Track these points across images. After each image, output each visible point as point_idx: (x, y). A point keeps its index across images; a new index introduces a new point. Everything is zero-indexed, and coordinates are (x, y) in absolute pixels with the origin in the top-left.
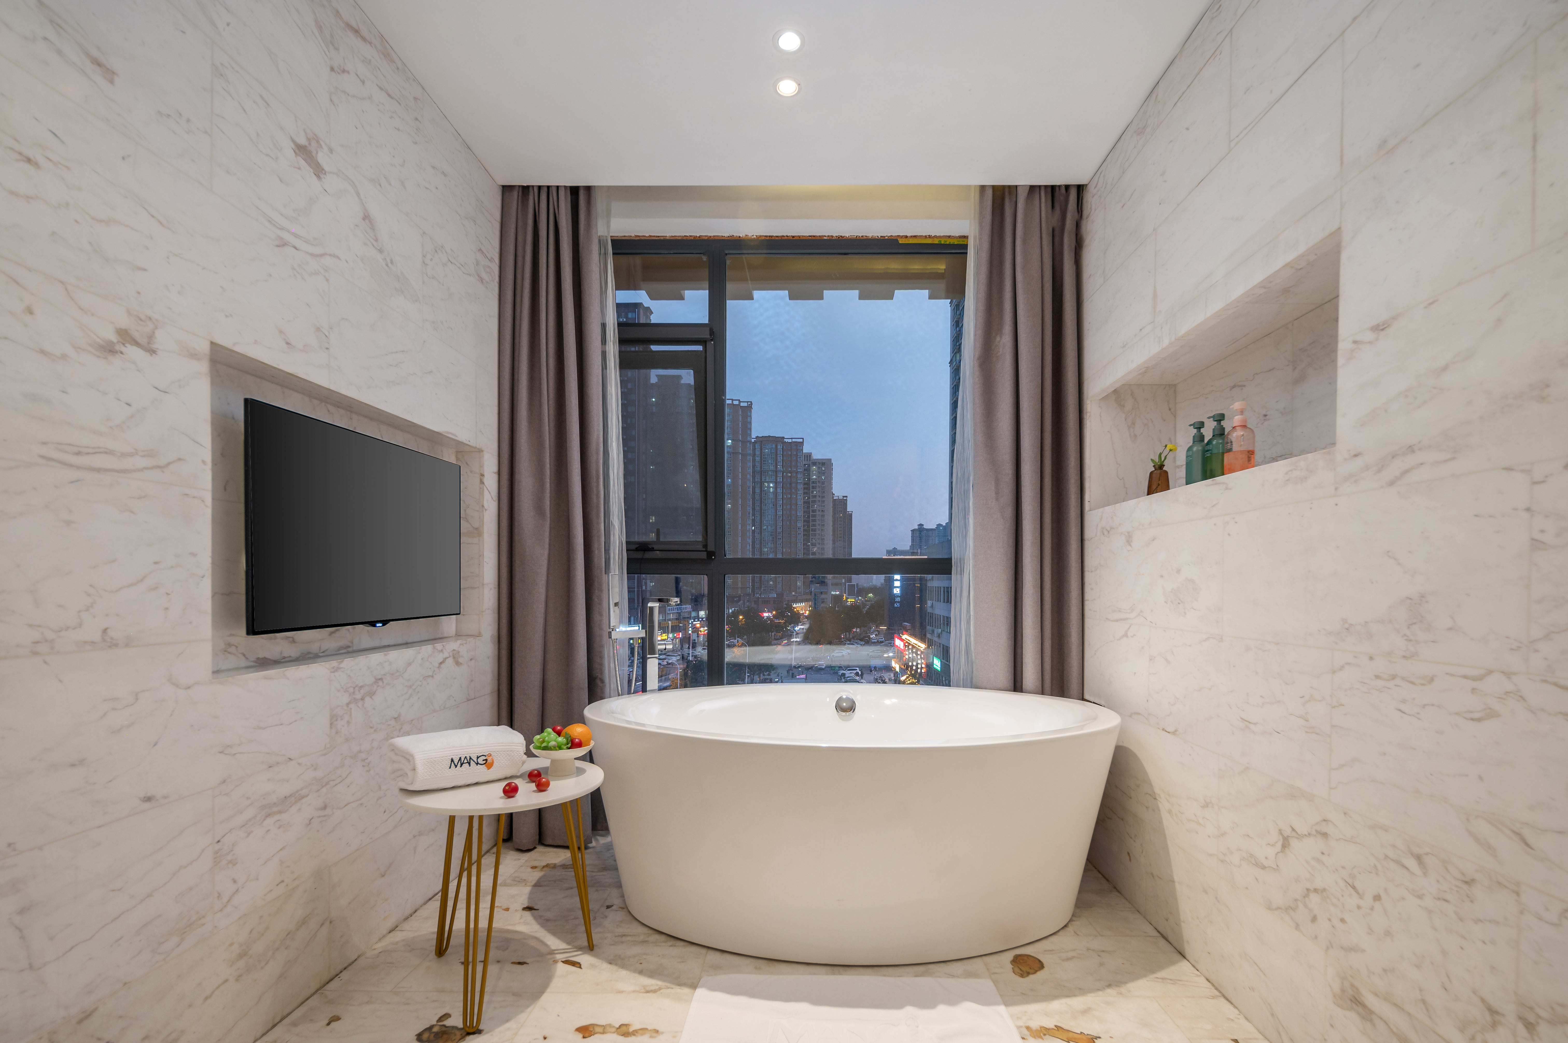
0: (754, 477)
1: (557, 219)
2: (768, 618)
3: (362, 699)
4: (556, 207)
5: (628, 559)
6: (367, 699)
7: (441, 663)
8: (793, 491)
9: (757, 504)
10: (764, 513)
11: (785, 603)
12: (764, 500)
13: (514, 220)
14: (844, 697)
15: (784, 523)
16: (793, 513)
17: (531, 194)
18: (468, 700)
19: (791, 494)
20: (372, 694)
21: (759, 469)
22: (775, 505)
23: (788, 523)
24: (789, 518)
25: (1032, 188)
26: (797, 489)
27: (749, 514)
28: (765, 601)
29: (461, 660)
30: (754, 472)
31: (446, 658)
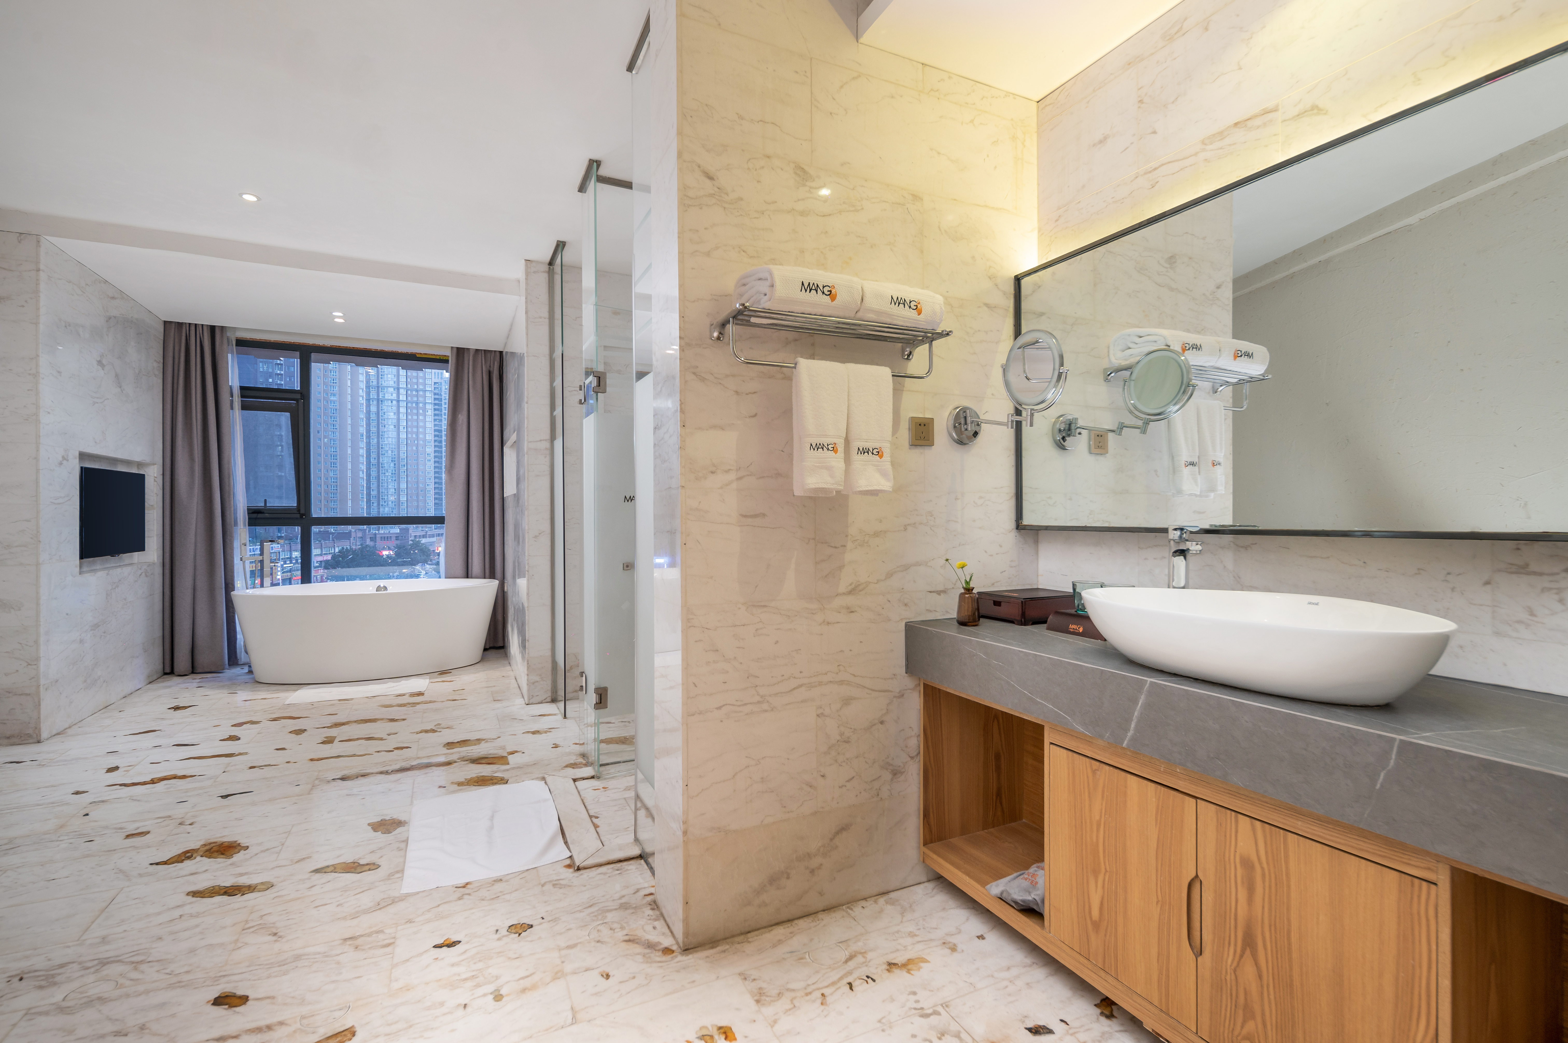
0: (368, 393)
1: (202, 342)
2: (388, 556)
3: (115, 588)
4: (201, 336)
5: (249, 518)
6: (116, 588)
7: (140, 575)
8: (421, 411)
9: (374, 424)
10: (382, 435)
11: (410, 539)
12: (382, 419)
13: (172, 339)
14: (382, 586)
15: (409, 448)
16: (421, 436)
17: (184, 328)
18: (151, 595)
19: (417, 414)
20: (117, 586)
21: (375, 383)
22: (397, 426)
23: (414, 448)
24: (416, 442)
25: (477, 350)
26: (425, 410)
27: (362, 435)
28: (384, 537)
29: (147, 574)
30: (368, 387)
31: (142, 573)
